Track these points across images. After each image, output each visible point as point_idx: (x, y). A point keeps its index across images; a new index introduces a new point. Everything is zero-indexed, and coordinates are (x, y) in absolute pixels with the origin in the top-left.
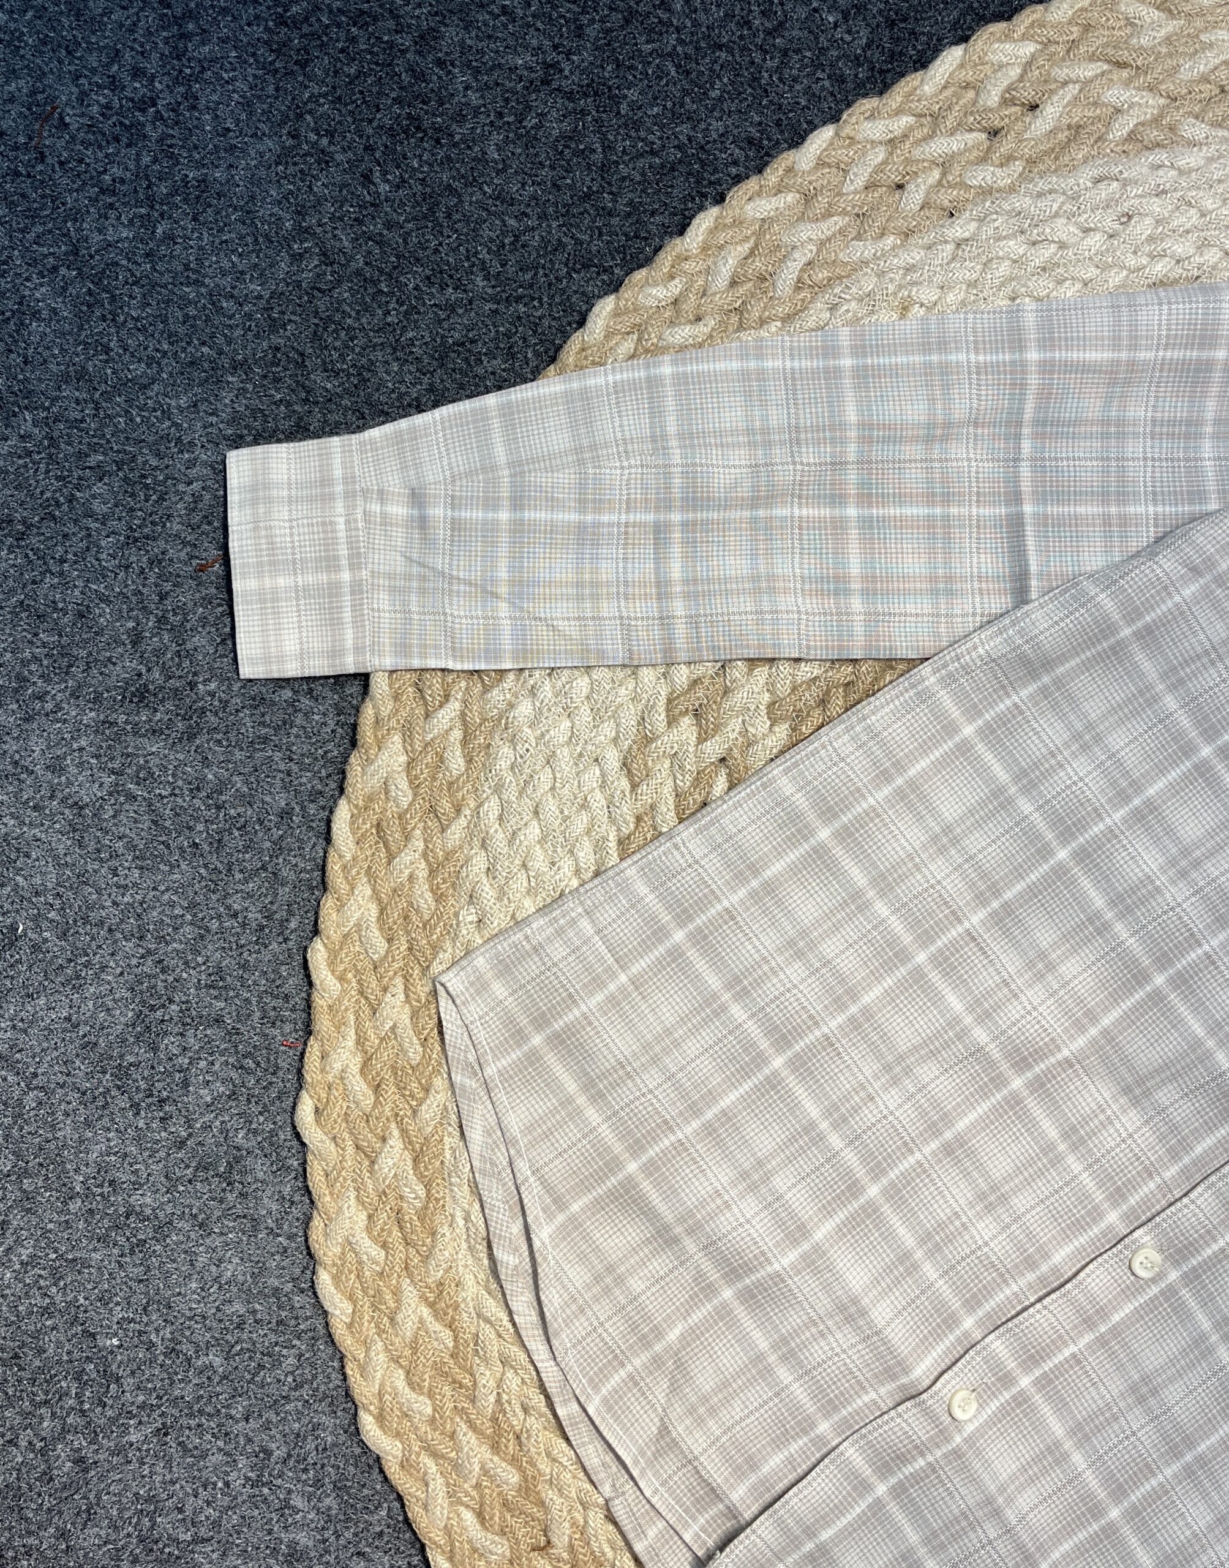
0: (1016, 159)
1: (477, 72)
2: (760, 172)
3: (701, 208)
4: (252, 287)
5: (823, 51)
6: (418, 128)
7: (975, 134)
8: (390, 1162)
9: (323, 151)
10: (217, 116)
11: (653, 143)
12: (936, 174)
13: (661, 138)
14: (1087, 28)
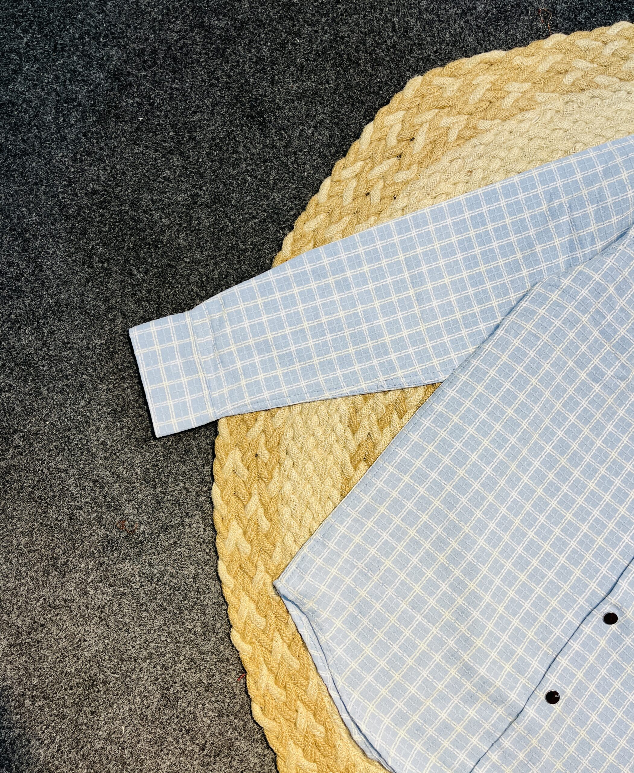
0: (413, 164)
1: (163, 209)
2: (305, 210)
3: (285, 235)
4: (97, 341)
5: (312, 147)
6: (146, 244)
7: (392, 159)
8: (303, 721)
9: (106, 269)
10: (53, 271)
11: (252, 213)
12: (381, 183)
13: (255, 210)
14: (423, 96)
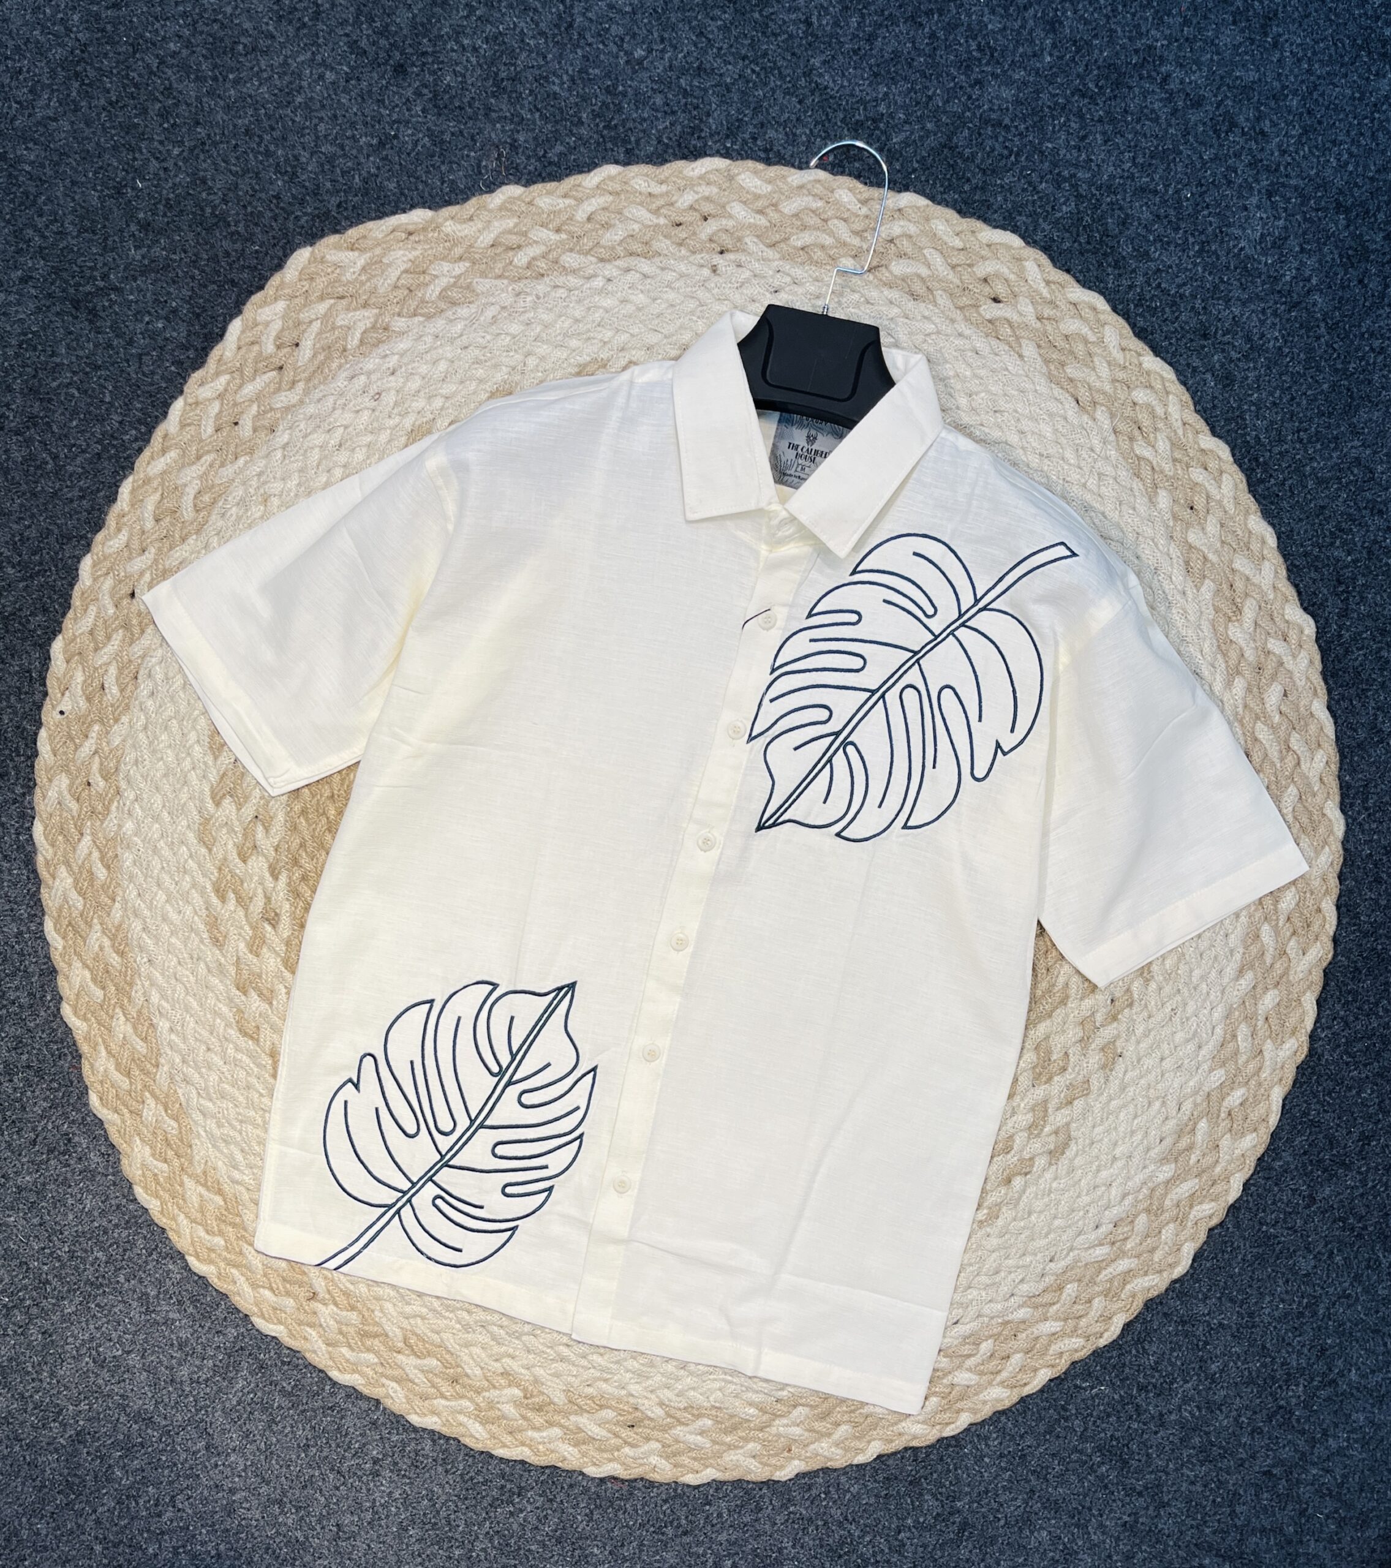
0: (297, 382)
2: (149, 442)
7: (267, 374)
12: (255, 407)
14: (312, 279)
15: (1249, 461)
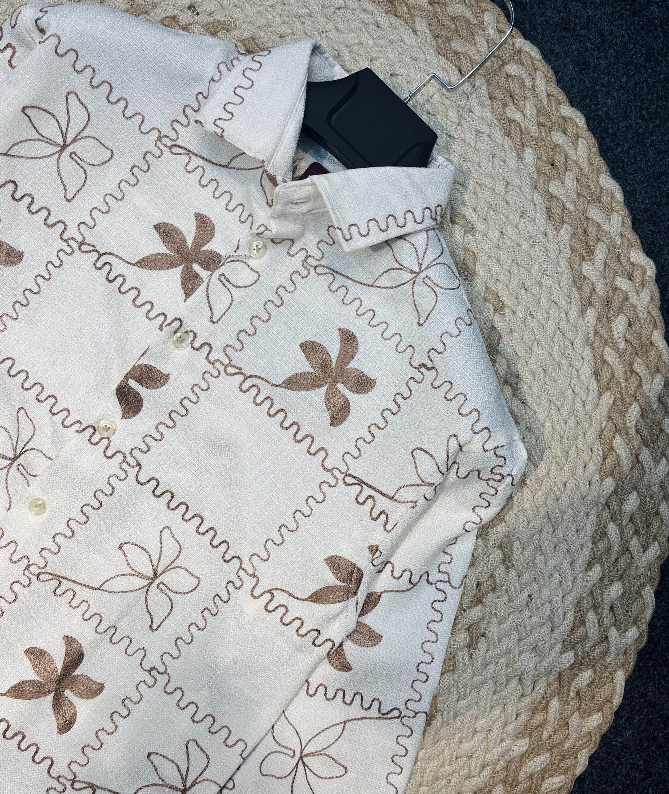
15: (601, 131)
